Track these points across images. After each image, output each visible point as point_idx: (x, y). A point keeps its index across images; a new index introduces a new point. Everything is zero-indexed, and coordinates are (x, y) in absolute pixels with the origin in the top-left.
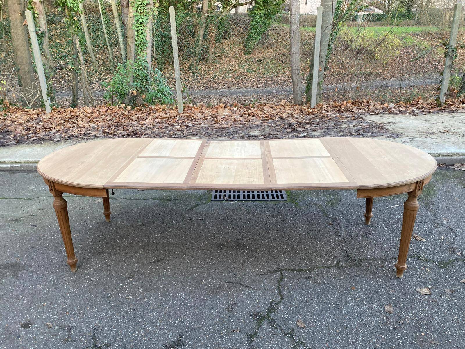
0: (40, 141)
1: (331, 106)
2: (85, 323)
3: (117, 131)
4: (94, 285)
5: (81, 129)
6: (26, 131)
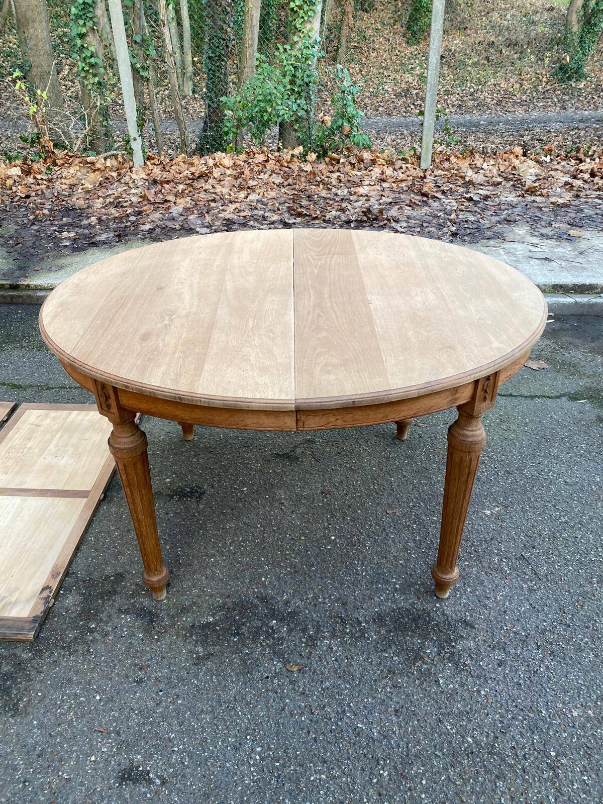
5: (237, 206)
6: (116, 208)
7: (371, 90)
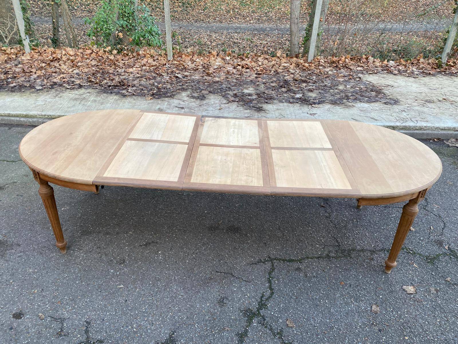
0: (20, 88)
1: (329, 61)
2: (77, 314)
3: (103, 80)
4: (85, 270)
5: (64, 76)
6: (4, 74)
7: (214, 8)
